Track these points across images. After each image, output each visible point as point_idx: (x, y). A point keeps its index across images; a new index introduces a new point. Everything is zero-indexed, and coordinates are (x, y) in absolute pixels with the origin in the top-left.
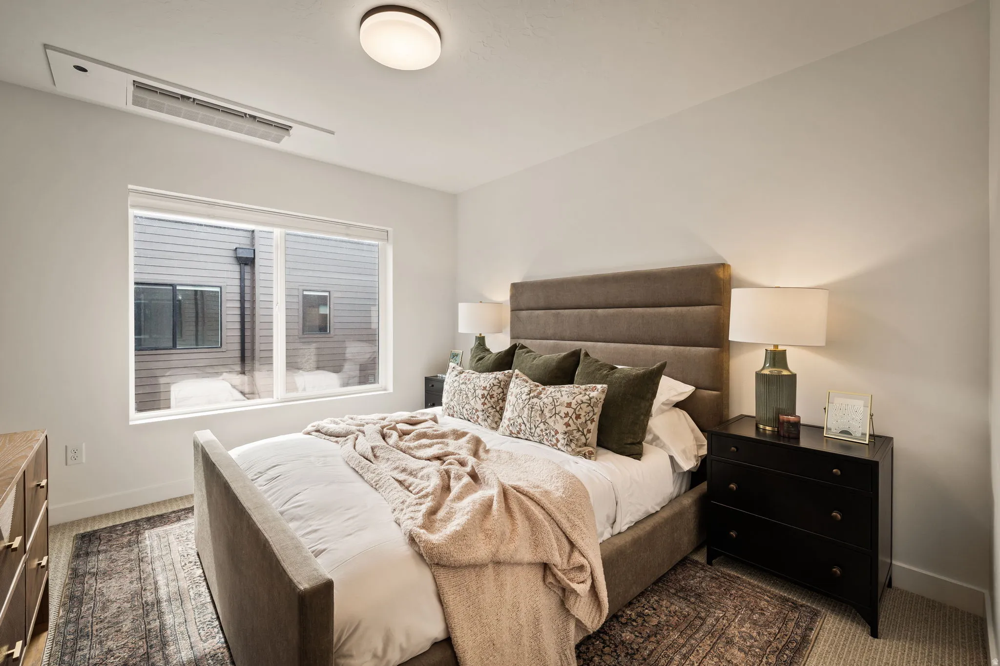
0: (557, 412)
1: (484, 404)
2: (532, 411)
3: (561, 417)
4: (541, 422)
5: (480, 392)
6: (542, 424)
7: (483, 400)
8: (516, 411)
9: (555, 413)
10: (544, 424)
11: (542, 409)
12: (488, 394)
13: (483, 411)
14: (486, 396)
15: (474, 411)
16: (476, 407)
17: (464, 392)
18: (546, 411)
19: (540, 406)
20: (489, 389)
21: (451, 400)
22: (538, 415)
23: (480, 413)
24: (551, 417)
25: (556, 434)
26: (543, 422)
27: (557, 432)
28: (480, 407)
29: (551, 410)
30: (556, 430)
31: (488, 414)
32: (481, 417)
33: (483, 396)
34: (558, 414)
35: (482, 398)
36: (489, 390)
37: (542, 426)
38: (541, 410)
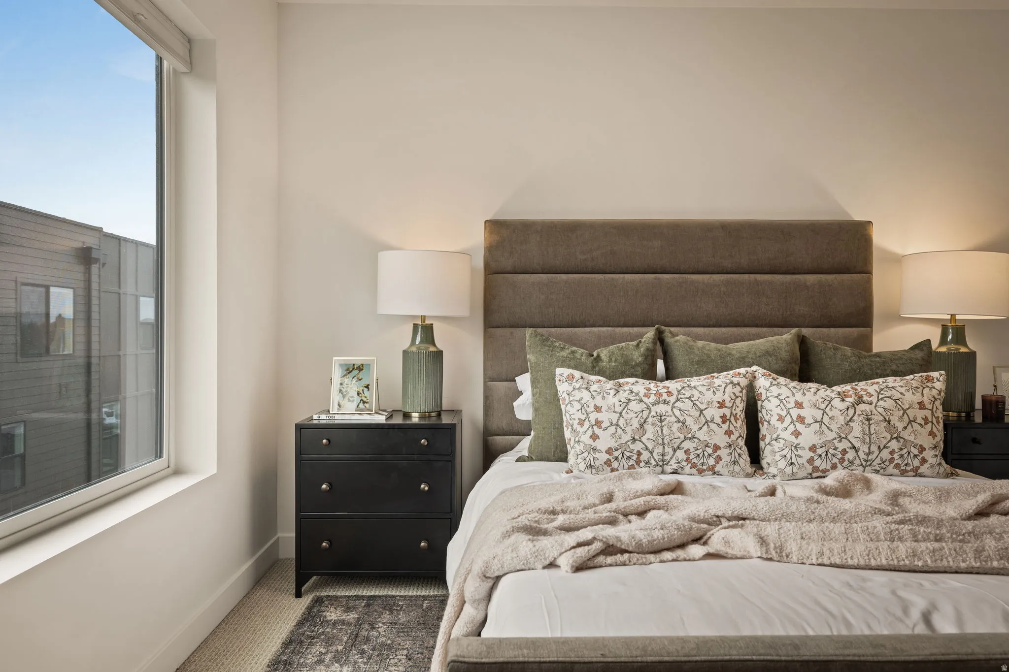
0: (912, 419)
1: (728, 433)
2: (870, 425)
3: (921, 425)
4: (892, 439)
5: (715, 413)
6: (894, 441)
7: (725, 427)
8: (831, 430)
9: (910, 422)
10: (898, 441)
11: (887, 418)
12: (731, 413)
13: (730, 446)
14: (728, 418)
15: (710, 451)
16: (712, 442)
17: (674, 419)
18: (895, 421)
19: (882, 415)
20: (731, 405)
21: (634, 440)
22: (883, 429)
23: (723, 453)
24: (905, 428)
25: (921, 453)
26: (896, 438)
27: (922, 449)
28: (721, 439)
29: (901, 418)
30: (921, 446)
31: (739, 451)
32: (726, 458)
33: (724, 419)
34: (914, 421)
35: (724, 422)
36: (732, 407)
37: (894, 445)
38: (886, 420)
